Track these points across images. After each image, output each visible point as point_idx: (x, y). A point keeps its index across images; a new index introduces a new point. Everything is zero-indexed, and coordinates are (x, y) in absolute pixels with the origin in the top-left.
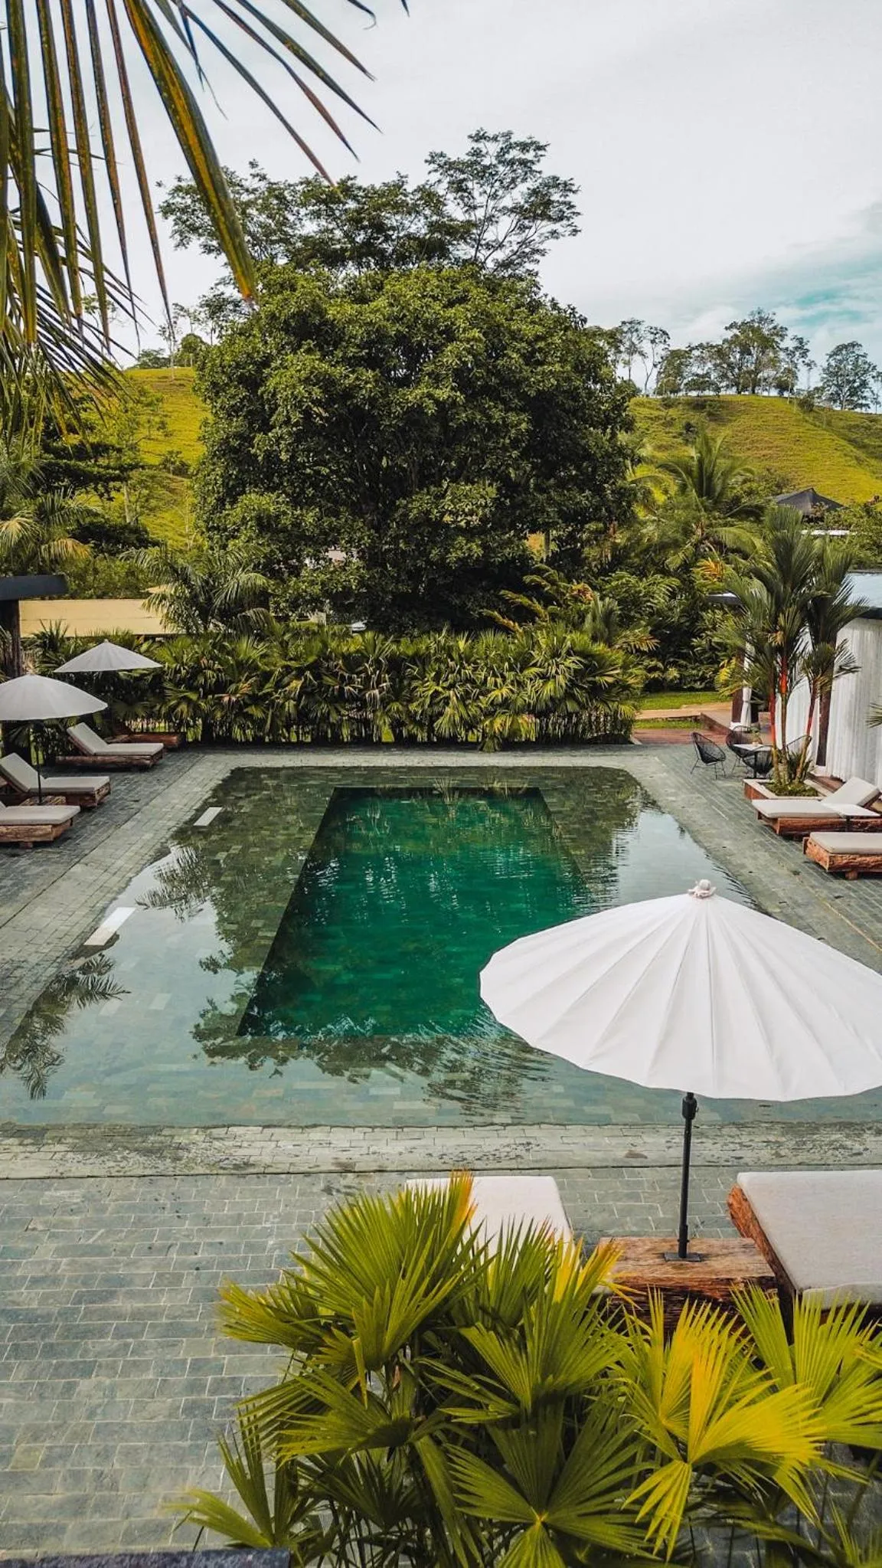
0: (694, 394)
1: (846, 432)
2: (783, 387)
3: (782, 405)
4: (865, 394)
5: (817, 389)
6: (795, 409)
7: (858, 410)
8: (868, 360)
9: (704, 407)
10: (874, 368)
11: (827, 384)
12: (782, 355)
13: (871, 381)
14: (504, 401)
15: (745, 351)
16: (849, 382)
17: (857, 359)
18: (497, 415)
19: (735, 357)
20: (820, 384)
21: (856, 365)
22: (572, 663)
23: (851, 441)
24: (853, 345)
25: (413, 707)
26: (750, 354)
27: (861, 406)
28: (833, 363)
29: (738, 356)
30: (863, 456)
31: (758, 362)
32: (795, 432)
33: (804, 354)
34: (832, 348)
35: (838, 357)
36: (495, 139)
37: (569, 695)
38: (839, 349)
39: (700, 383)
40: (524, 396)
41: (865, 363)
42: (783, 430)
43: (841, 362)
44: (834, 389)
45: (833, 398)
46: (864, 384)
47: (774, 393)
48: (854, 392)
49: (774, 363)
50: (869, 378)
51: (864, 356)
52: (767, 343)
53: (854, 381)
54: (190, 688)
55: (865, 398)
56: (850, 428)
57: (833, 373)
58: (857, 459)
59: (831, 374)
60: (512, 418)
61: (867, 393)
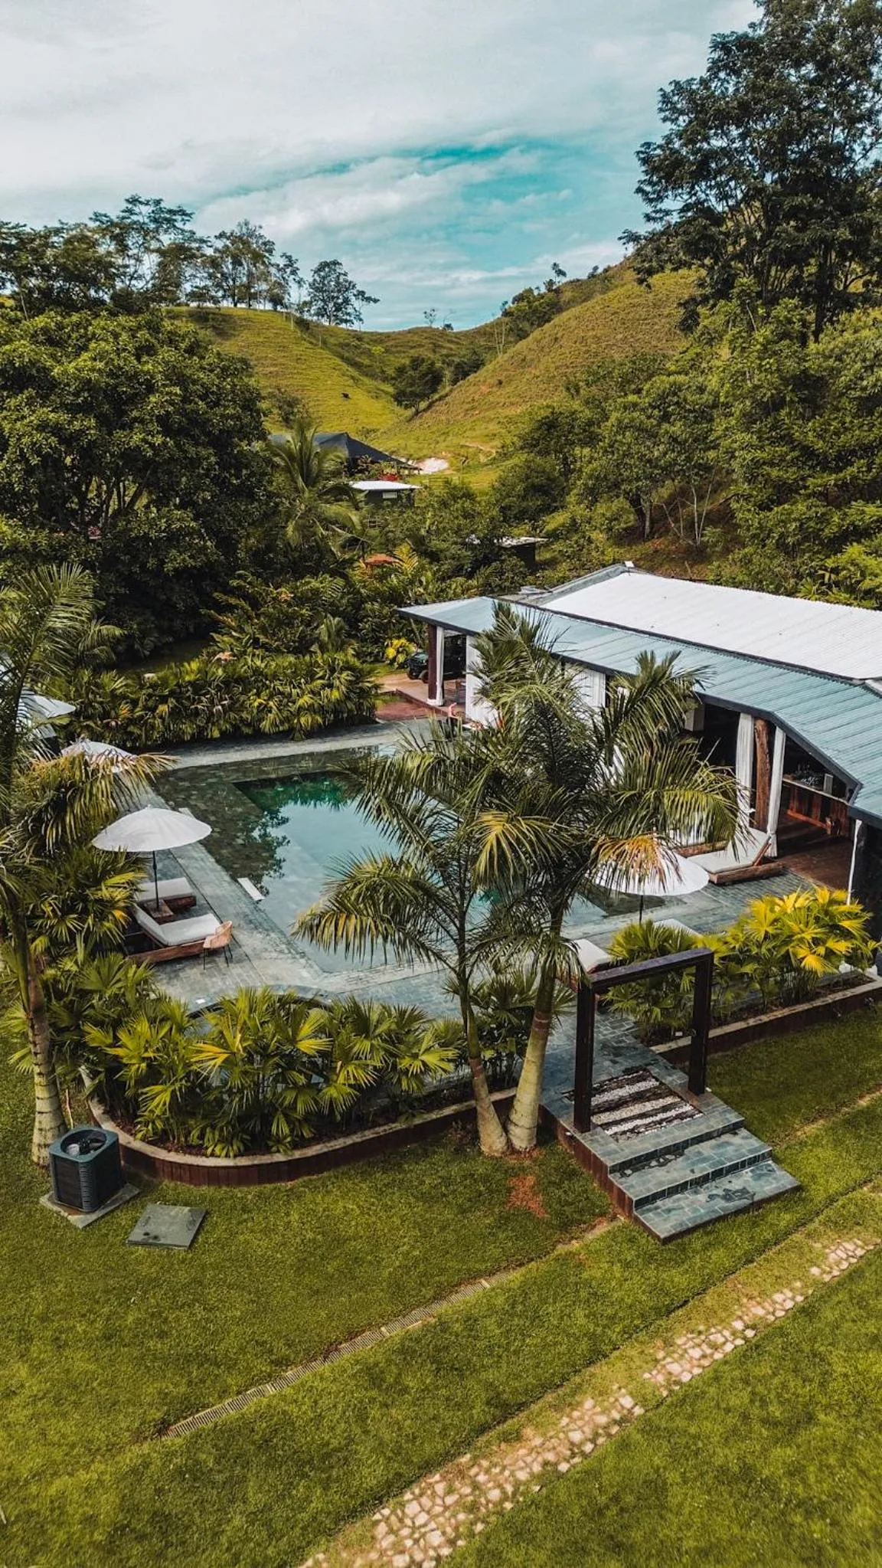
0: (194, 305)
1: (340, 350)
2: (277, 300)
3: (280, 322)
4: (349, 311)
5: (305, 303)
6: (292, 326)
7: (343, 326)
8: (349, 278)
9: (207, 320)
10: (354, 286)
11: (314, 299)
12: (273, 270)
13: (353, 298)
14: (193, 437)
15: (237, 262)
16: (333, 297)
17: (338, 277)
18: (192, 451)
19: (228, 267)
20: (308, 299)
21: (338, 283)
22: (345, 676)
23: (342, 358)
24: (335, 263)
25: (244, 715)
26: (241, 264)
27: (346, 321)
28: (318, 279)
29: (230, 267)
30: (356, 374)
31: (250, 275)
32: (297, 350)
33: (294, 272)
34: (316, 266)
35: (322, 274)
36: (147, 203)
37: (348, 698)
38: (324, 266)
39: (199, 295)
40: (208, 434)
41: (346, 281)
42: (284, 348)
43: (324, 278)
44: (320, 304)
45: (321, 313)
46: (347, 301)
47: (269, 306)
48: (338, 308)
49: (265, 277)
50: (350, 295)
51: (345, 274)
52: (257, 257)
53: (338, 298)
54: (88, 718)
55: (349, 314)
56: (341, 345)
57: (318, 288)
58: (352, 378)
59: (317, 289)
60: (204, 452)
61: (350, 310)
